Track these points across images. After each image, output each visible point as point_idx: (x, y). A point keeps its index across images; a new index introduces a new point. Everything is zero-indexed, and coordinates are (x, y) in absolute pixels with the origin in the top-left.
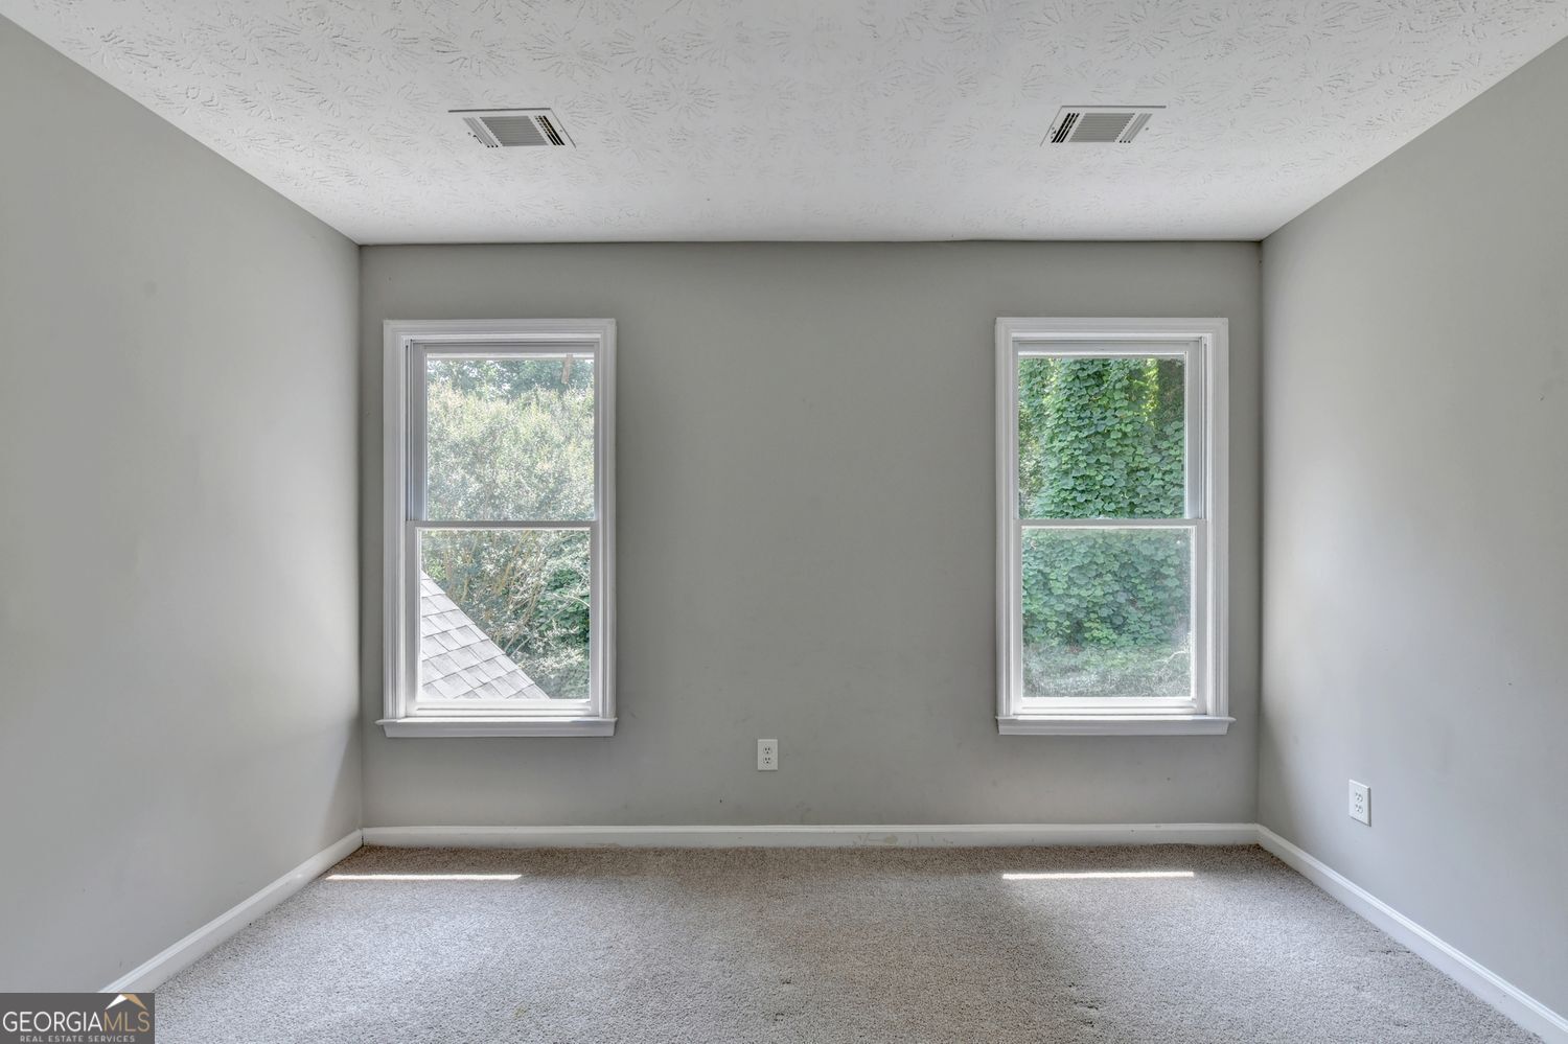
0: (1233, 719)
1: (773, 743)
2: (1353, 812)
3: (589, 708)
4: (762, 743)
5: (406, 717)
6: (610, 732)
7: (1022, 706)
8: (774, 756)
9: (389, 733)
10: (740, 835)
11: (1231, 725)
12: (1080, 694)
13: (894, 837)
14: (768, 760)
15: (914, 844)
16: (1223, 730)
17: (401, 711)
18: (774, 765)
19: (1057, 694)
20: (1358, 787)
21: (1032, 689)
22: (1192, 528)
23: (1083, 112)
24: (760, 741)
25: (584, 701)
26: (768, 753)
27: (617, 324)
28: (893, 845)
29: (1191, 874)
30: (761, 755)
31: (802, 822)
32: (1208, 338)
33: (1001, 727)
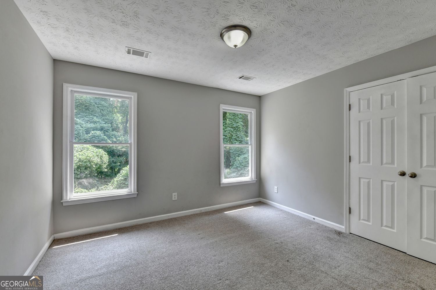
0: (257, 180)
1: (176, 194)
2: (275, 191)
3: (129, 191)
4: (174, 194)
5: (70, 199)
6: (136, 196)
7: (225, 181)
8: (176, 197)
9: (64, 204)
10: (169, 216)
11: (256, 181)
12: (234, 178)
13: (201, 210)
14: (175, 198)
15: (205, 211)
16: (255, 182)
17: (68, 198)
18: (176, 199)
19: (230, 178)
20: (276, 187)
21: (226, 178)
22: (250, 146)
23: (245, 76)
24: (173, 194)
25: (128, 189)
26: (175, 196)
27: (138, 94)
28: (201, 212)
29: (253, 207)
30: (173, 197)
31: (182, 210)
32: (253, 112)
33: (221, 185)
